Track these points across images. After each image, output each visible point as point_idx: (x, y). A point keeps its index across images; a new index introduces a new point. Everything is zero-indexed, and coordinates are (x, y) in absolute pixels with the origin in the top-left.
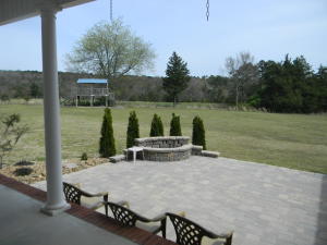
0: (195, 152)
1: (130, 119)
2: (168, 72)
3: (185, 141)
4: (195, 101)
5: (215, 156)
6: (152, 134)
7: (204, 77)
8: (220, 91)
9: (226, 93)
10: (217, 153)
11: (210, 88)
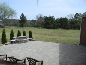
0: (30, 40)
1: (11, 32)
2: (21, 18)
3: (27, 37)
5: (35, 41)
6: (18, 36)
7: (30, 20)
8: (34, 24)
10: (36, 40)
11: (32, 23)
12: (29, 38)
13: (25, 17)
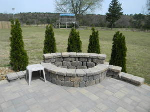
4: (124, 27)
5: (137, 84)
7: (131, 15)
8: (140, 22)
9: (143, 23)
10: (141, 79)
11: (134, 20)
12: (106, 66)
13: (120, 6)
